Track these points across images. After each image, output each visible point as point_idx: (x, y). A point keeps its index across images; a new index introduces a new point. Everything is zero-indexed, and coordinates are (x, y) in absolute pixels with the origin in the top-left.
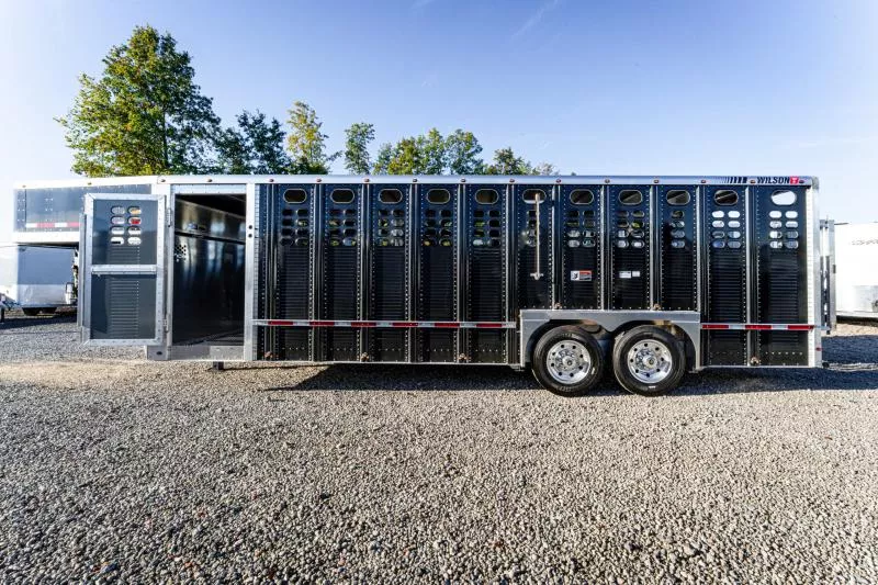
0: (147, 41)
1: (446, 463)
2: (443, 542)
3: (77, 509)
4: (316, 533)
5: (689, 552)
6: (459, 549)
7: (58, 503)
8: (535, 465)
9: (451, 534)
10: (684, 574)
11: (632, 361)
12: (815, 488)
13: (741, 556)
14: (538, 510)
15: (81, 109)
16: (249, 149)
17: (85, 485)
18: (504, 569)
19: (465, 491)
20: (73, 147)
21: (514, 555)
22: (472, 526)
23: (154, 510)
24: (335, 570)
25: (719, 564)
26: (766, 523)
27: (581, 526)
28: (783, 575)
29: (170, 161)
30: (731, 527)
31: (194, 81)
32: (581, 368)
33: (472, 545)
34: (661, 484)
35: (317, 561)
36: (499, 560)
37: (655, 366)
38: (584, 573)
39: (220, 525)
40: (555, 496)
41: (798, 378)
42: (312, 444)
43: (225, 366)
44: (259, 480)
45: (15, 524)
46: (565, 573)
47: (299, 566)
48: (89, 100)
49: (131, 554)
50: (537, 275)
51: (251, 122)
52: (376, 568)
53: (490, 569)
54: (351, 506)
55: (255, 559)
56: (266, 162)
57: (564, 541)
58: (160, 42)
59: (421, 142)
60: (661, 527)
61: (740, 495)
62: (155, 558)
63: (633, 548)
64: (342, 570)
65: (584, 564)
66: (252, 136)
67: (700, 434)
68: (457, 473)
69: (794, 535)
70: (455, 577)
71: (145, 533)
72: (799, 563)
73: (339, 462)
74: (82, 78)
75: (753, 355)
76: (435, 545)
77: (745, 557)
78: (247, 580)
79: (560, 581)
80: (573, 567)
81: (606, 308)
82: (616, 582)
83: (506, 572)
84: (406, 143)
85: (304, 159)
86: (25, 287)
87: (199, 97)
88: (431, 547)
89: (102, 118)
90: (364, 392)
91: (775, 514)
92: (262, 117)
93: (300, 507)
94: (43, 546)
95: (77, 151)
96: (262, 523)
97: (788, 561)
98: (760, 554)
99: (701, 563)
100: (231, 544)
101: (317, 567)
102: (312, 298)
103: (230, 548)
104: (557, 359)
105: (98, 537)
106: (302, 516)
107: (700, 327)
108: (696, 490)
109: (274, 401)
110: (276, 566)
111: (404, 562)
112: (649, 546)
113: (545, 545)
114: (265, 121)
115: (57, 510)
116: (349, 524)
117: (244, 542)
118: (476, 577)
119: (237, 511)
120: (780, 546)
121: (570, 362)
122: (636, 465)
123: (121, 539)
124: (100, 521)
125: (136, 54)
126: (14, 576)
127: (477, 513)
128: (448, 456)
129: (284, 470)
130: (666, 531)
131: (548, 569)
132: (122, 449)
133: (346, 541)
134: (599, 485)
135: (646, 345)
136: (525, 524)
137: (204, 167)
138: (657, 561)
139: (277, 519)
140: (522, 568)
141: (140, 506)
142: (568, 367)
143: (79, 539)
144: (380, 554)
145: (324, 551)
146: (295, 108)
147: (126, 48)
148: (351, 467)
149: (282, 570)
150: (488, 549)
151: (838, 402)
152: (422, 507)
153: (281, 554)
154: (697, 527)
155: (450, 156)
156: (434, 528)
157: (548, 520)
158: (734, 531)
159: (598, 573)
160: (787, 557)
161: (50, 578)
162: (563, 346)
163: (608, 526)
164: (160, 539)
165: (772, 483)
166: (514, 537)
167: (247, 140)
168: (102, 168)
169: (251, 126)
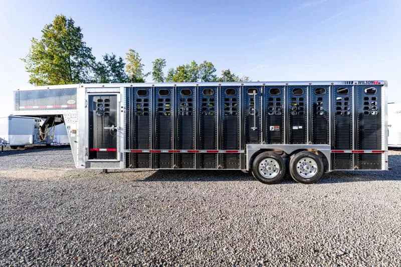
0: (61, 22)
1: (220, 213)
2: (227, 248)
3: (60, 233)
4: (169, 244)
5: (341, 253)
6: (236, 252)
7: (51, 231)
8: (261, 214)
9: (230, 245)
10: (341, 263)
11: (298, 168)
12: (393, 225)
13: (365, 254)
14: (267, 235)
15: (32, 54)
16: (108, 71)
17: (60, 224)
18: (258, 260)
19: (231, 226)
20: (28, 71)
21: (261, 254)
22: (239, 241)
23: (94, 235)
24: (182, 260)
25: (356, 258)
26: (374, 240)
27: (288, 241)
28: (387, 263)
29: (73, 77)
30: (358, 242)
31: (83, 40)
32: (274, 171)
33: (241, 249)
34: (321, 223)
35: (173, 256)
36: (255, 256)
37: (309, 170)
38: (295, 262)
39: (125, 241)
40: (273, 228)
41: (375, 175)
42: (156, 206)
43: (108, 171)
44: (137, 222)
45: (35, 240)
46: (286, 262)
47: (166, 258)
48: (36, 49)
49: (90, 253)
50: (254, 128)
51: (109, 59)
52: (200, 259)
53: (252, 260)
54: (182, 233)
55: (145, 255)
56: (116, 77)
57: (282, 248)
58: (67, 22)
59: (187, 67)
60: (326, 242)
61: (359, 228)
62: (101, 255)
63: (315, 251)
64: (185, 260)
65: (294, 258)
66: (110, 66)
67: (334, 201)
68: (226, 218)
69: (388, 246)
70: (237, 263)
71: (93, 244)
72: (393, 258)
73: (171, 213)
74: (32, 39)
75: (355, 164)
76: (224, 249)
77: (367, 256)
78: (144, 264)
79: (285, 265)
80: (289, 259)
81: (286, 143)
82: (310, 266)
83: (259, 261)
84: (180, 68)
85: (133, 76)
86: (11, 136)
87: (85, 48)
88: (222, 250)
89: (42, 58)
90: (174, 182)
91: (377, 237)
92: (114, 56)
93: (159, 233)
94: (50, 249)
95: (30, 73)
96: (144, 240)
97: (388, 257)
98: (374, 254)
99: (347, 257)
100: (133, 249)
101: (174, 259)
102: (151, 140)
103: (133, 251)
104: (263, 167)
105: (73, 246)
106: (161, 237)
107: (331, 152)
108: (338, 226)
109: (134, 186)
110: (155, 258)
111: (212, 257)
112: (322, 250)
113: (274, 250)
114: (116, 58)
115: (51, 234)
116: (183, 240)
117: (138, 248)
118: (246, 264)
119: (131, 235)
120: (383, 251)
121: (270, 168)
122: (308, 214)
123: (83, 247)
124: (72, 238)
125: (57, 28)
126: (41, 262)
127: (239, 236)
128: (220, 210)
129: (147, 217)
130: (328, 244)
131: (278, 260)
132: (72, 208)
133: (183, 248)
134: (293, 223)
135: (305, 160)
136: (263, 240)
137: (88, 80)
138: (327, 257)
139: (150, 238)
140: (266, 260)
141: (88, 233)
142: (269, 171)
143: (65, 246)
144: (200, 253)
145: (175, 252)
146: (129, 52)
147: (51, 25)
148: (177, 216)
149: (159, 260)
150: (248, 251)
151: (397, 186)
152: (214, 233)
153: (156, 253)
154: (342, 242)
155: (201, 74)
156: (222, 242)
157: (273, 239)
158: (360, 244)
159: (301, 262)
160: (387, 255)
161: (57, 263)
162: (266, 161)
163: (301, 241)
164: (100, 246)
165: (373, 223)
166: (259, 246)
167: (108, 67)
168: (42, 81)
169: (109, 61)
